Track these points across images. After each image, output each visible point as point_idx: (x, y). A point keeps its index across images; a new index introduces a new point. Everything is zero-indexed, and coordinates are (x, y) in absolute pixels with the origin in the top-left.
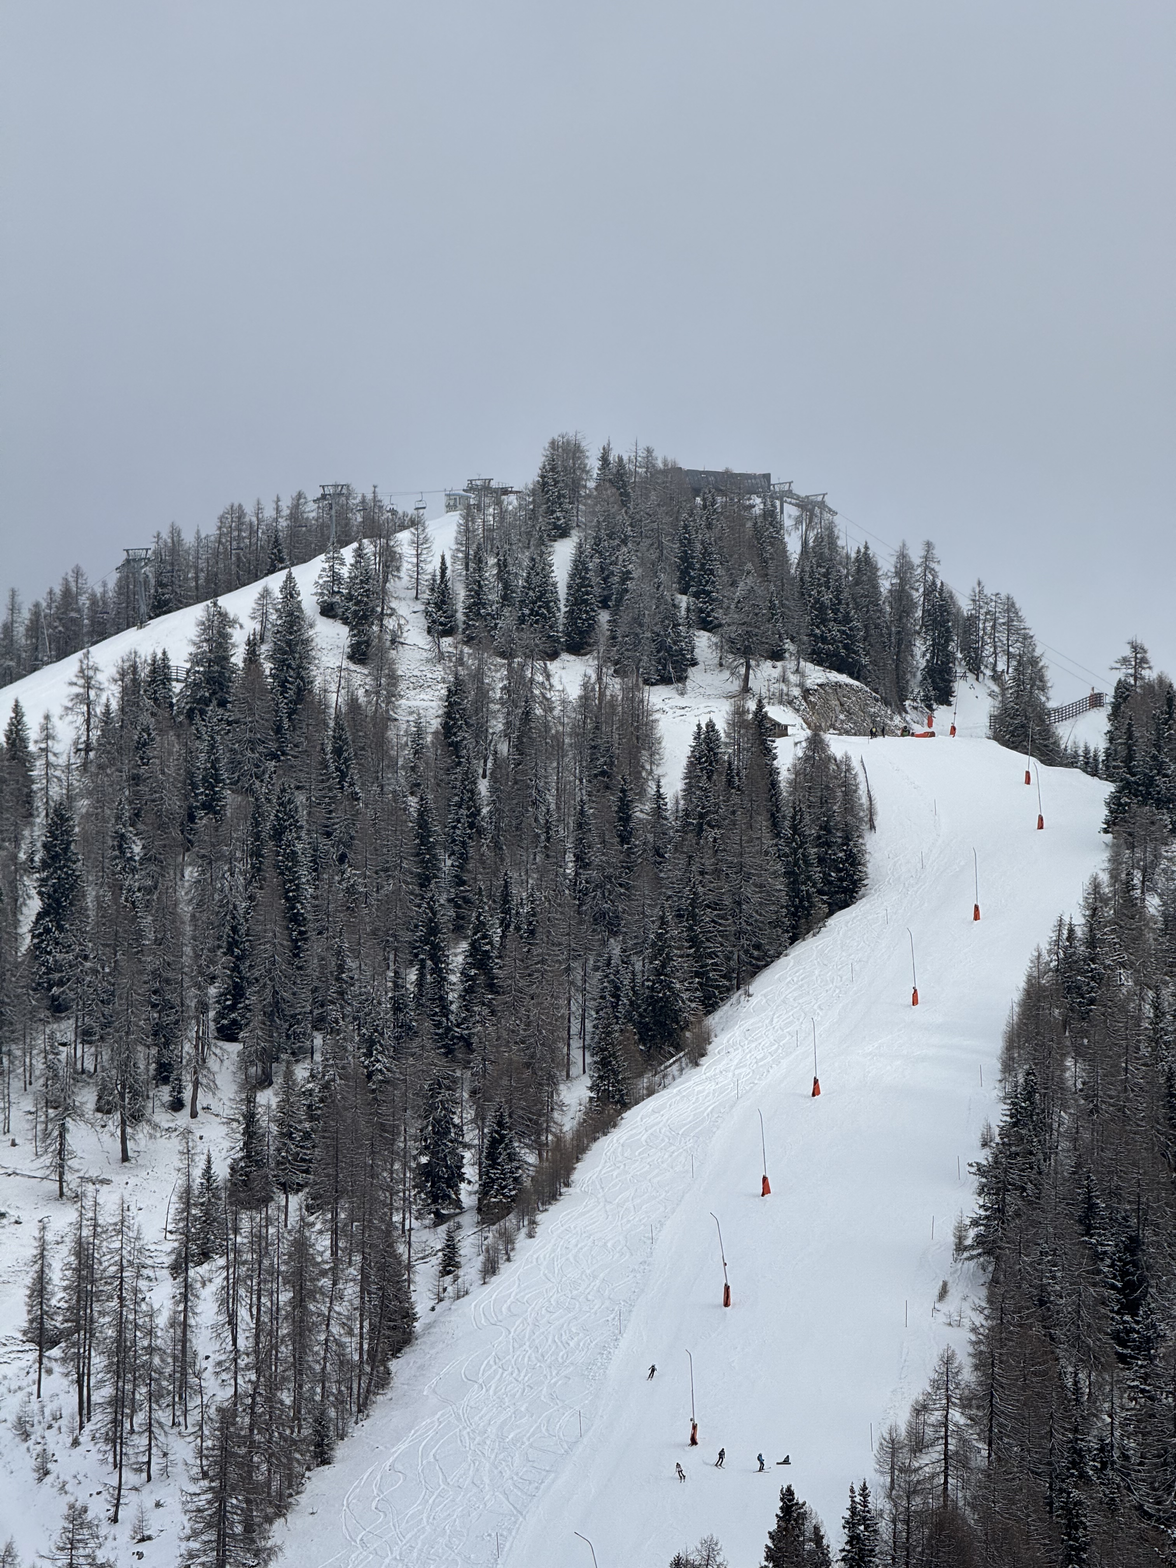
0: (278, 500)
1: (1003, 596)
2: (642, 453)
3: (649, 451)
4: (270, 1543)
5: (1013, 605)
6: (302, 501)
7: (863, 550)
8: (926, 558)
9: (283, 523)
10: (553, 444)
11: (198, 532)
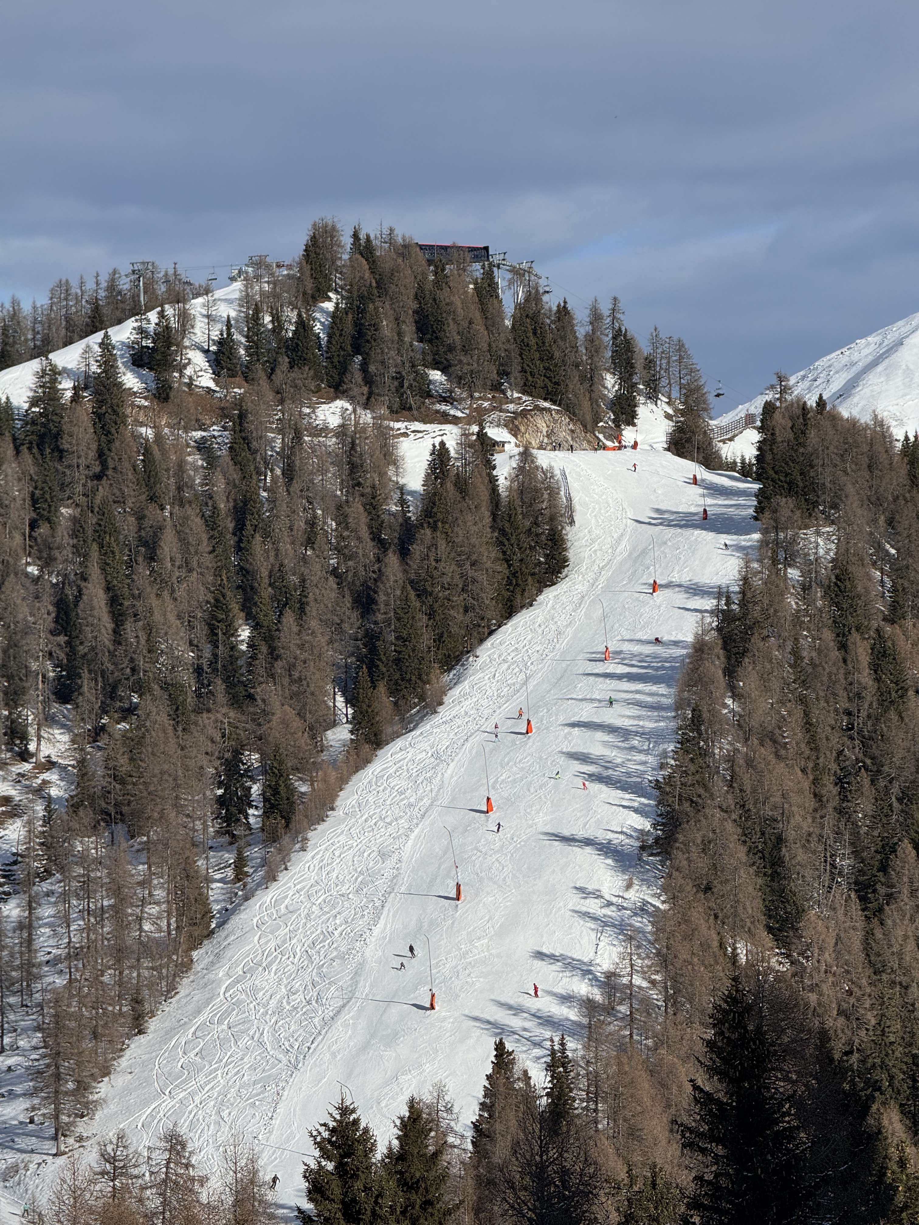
0: (98, 275)
1: (675, 339)
2: (386, 231)
3: (391, 230)
4: (95, 1097)
5: (683, 345)
6: (117, 276)
7: (562, 304)
8: (614, 310)
9: (102, 294)
10: (314, 225)
11: (34, 303)
